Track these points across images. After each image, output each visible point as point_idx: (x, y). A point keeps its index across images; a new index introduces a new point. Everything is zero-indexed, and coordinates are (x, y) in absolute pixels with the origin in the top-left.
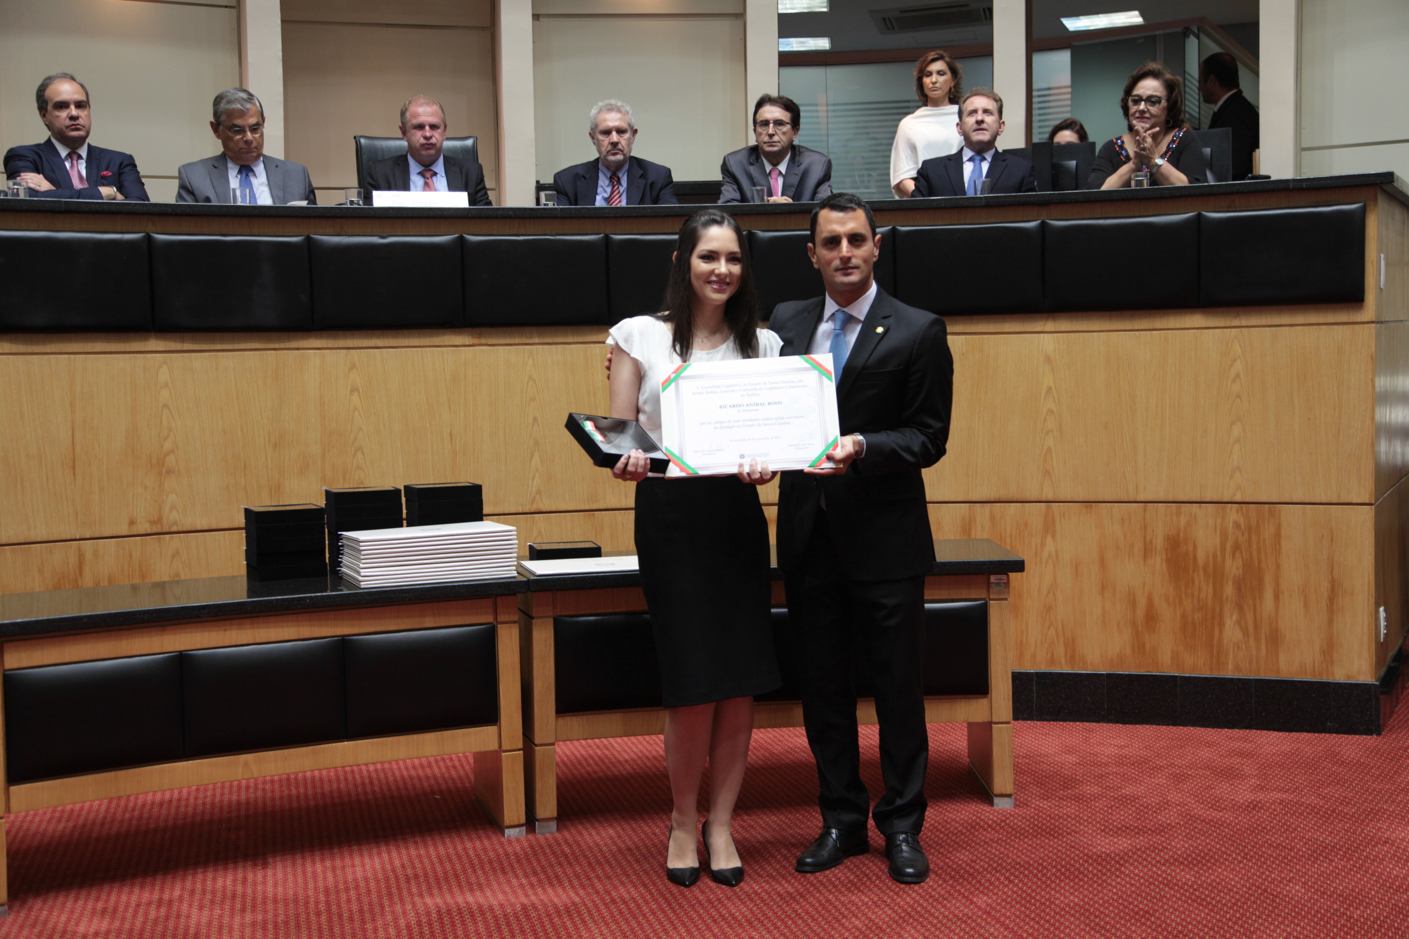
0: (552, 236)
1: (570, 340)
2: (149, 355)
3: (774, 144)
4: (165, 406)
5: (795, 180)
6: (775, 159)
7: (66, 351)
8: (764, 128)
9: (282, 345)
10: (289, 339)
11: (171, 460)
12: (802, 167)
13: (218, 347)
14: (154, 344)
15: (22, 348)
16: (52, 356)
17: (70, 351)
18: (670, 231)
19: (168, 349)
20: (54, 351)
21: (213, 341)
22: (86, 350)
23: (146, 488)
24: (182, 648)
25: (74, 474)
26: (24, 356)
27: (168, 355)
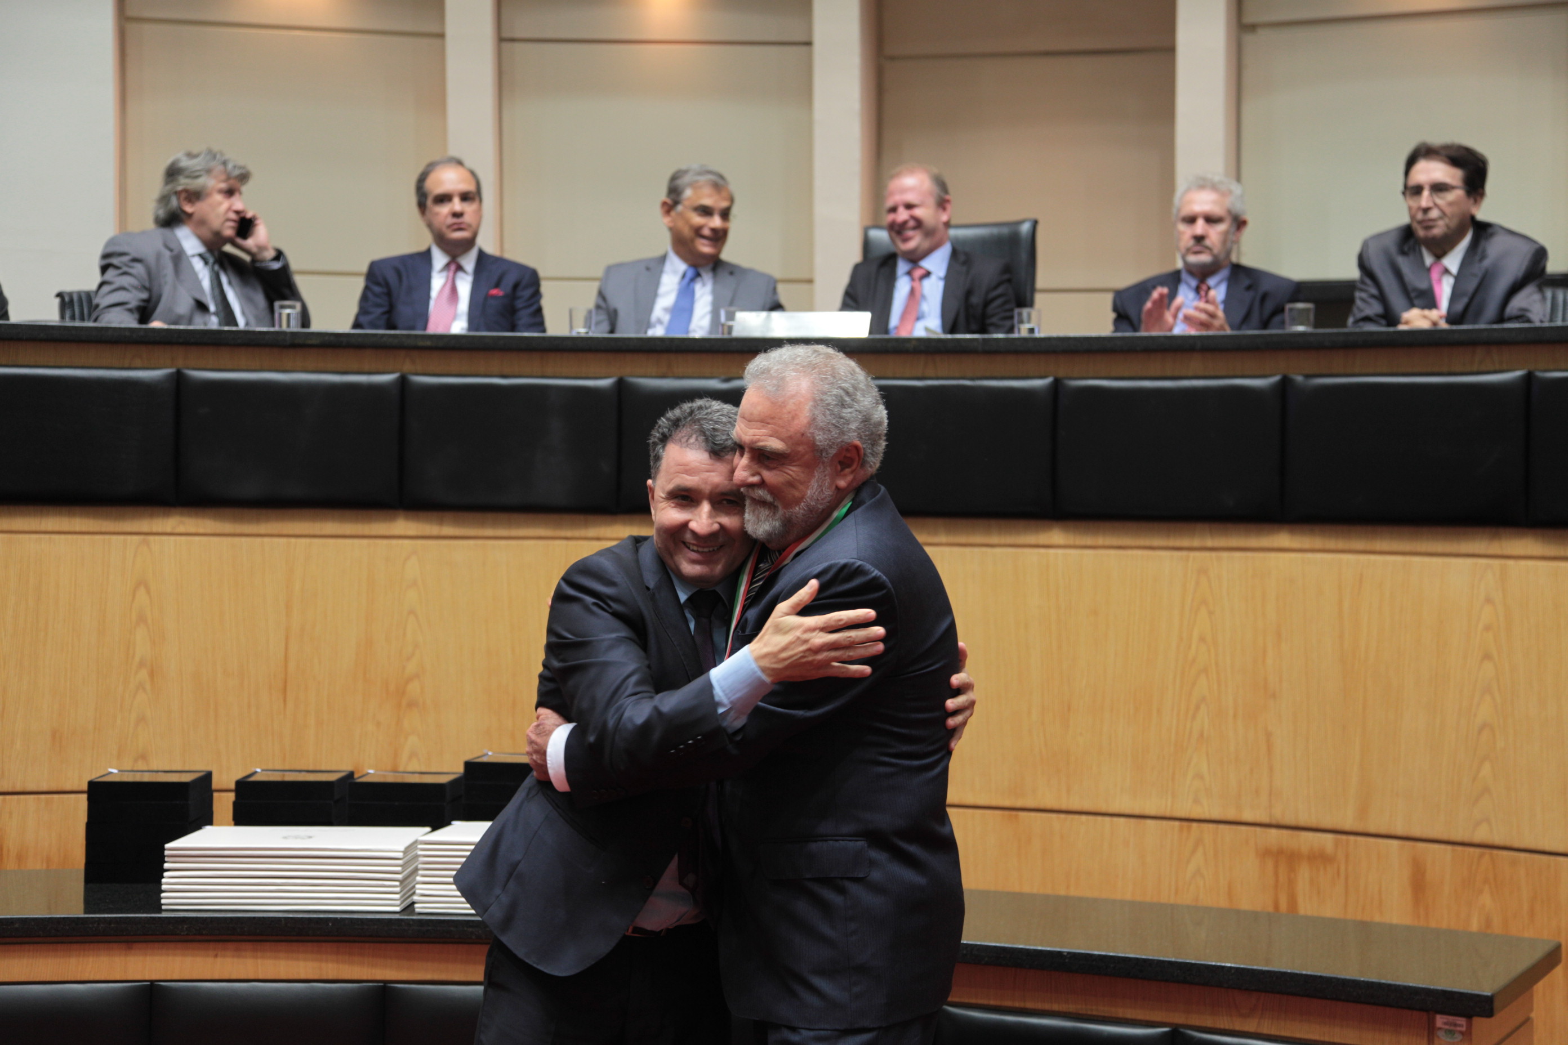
0: (972, 379)
1: (995, 539)
2: (394, 542)
3: (1431, 224)
4: (412, 612)
5: (1471, 285)
6: (1441, 247)
7: (285, 532)
8: (1416, 198)
9: (577, 533)
10: (586, 525)
11: (414, 688)
12: (1486, 263)
13: (489, 532)
14: (403, 525)
15: (227, 527)
16: (266, 540)
17: (291, 532)
18: (1158, 374)
19: (420, 533)
20: (269, 531)
21: (482, 524)
22: (312, 532)
23: (378, 724)
24: (154, 977)
25: (285, 701)
26: (230, 539)
27: (420, 542)
